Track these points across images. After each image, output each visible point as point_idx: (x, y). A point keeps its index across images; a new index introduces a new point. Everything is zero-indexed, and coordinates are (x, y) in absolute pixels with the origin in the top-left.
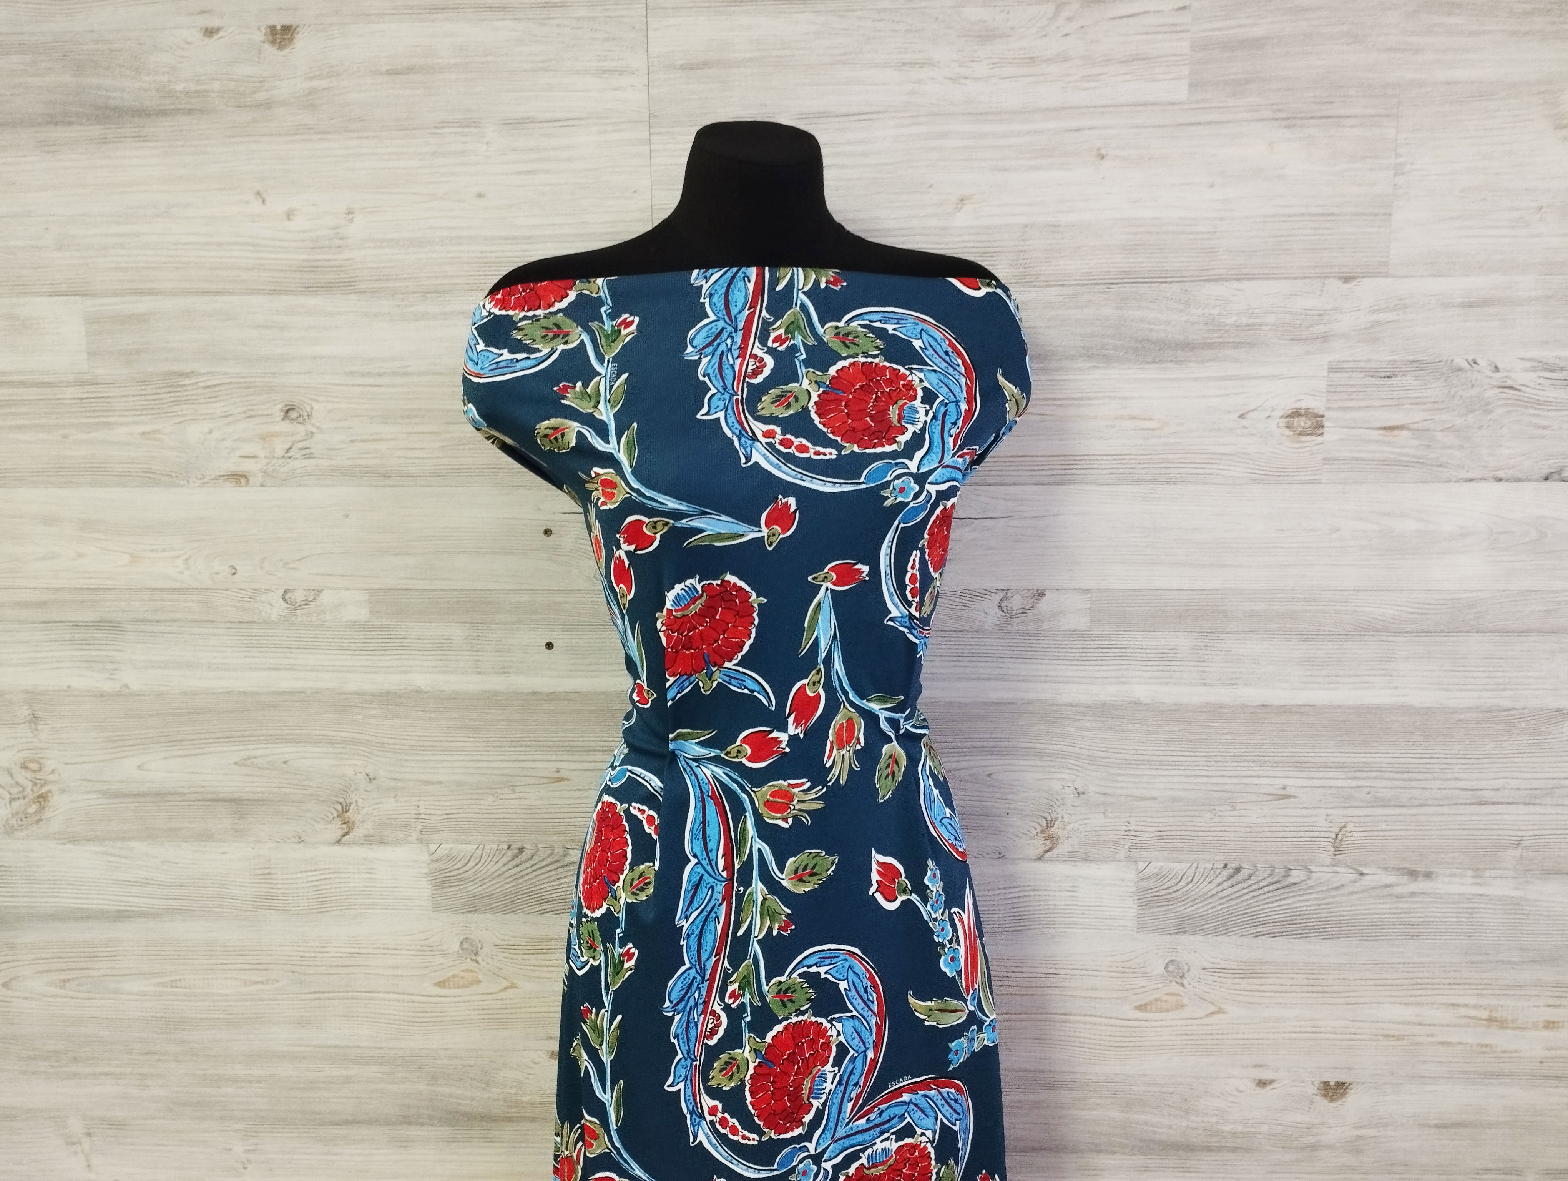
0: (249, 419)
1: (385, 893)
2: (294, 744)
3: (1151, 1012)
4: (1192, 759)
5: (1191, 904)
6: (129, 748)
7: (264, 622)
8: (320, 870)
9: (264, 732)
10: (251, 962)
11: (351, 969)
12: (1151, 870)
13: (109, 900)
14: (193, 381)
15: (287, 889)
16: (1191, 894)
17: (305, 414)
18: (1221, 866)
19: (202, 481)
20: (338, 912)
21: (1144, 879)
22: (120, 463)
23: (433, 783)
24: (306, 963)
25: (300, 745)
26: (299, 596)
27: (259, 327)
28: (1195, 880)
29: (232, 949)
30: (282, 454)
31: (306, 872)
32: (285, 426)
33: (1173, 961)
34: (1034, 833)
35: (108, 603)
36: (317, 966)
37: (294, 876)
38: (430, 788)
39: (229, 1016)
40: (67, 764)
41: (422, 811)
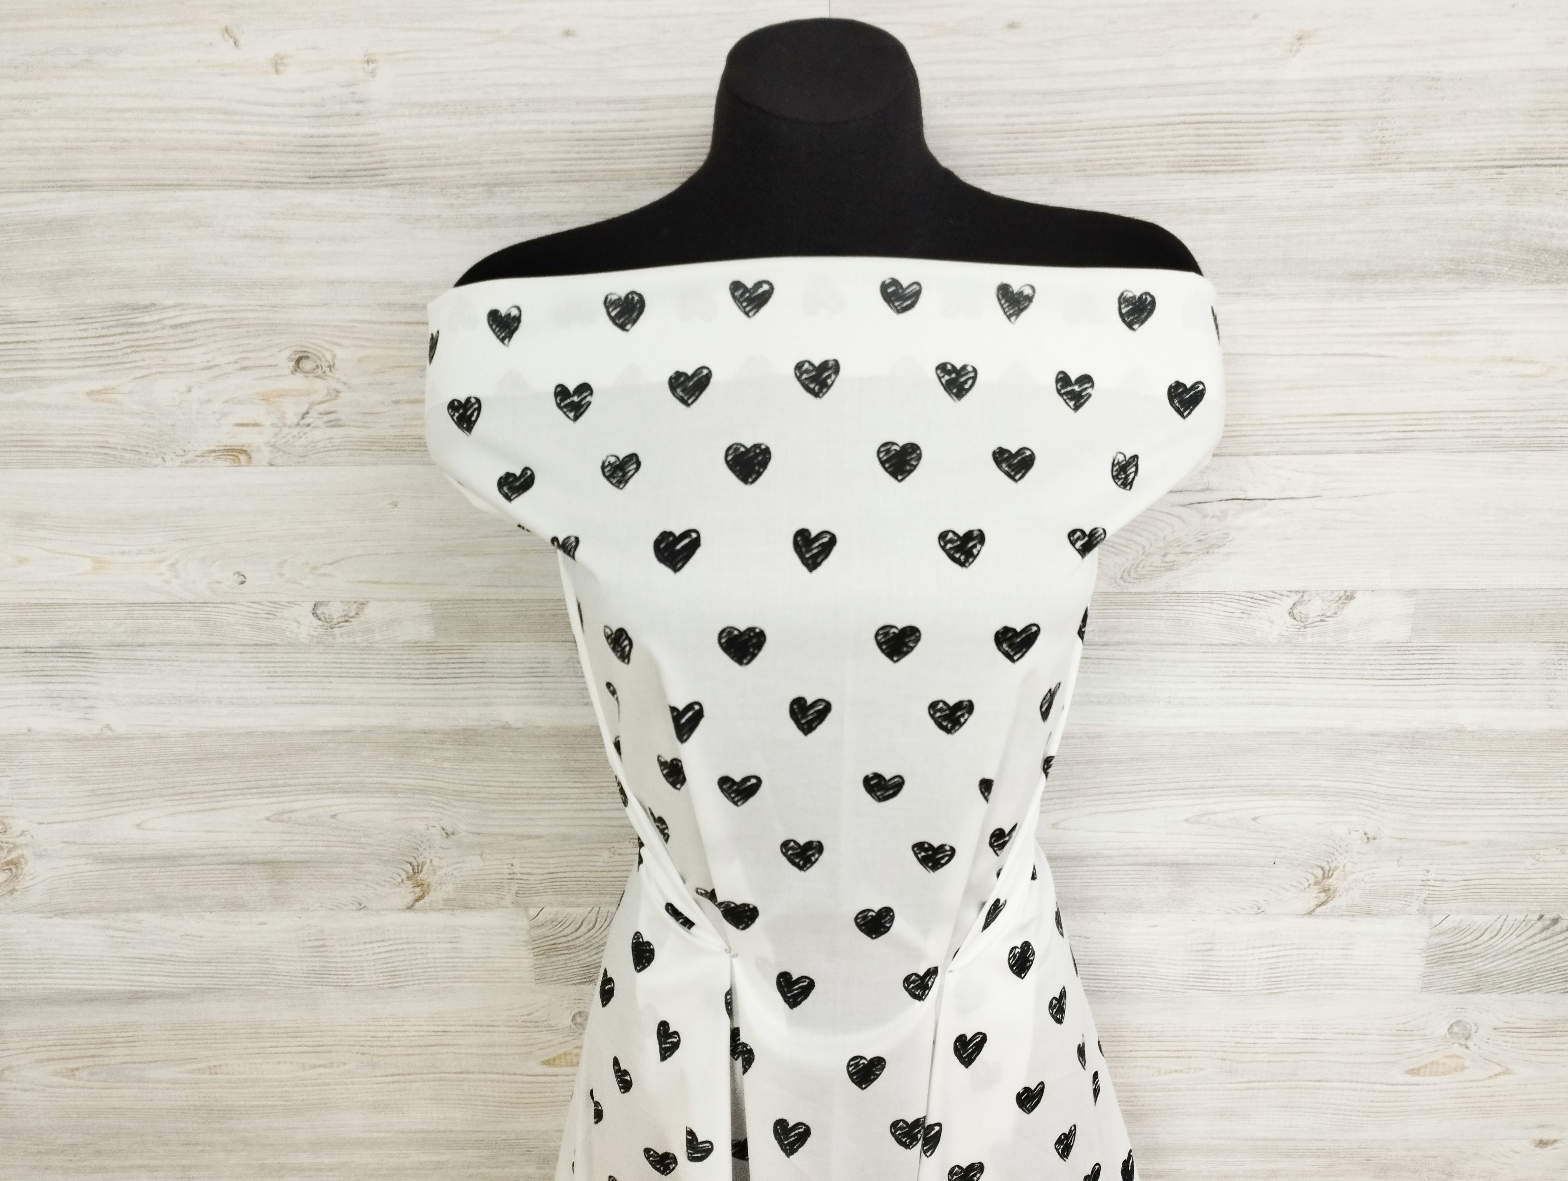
0: (244, 372)
1: (475, 965)
2: (343, 795)
3: (1425, 1075)
4: (1519, 796)
5: (1491, 960)
6: (121, 804)
7: (291, 644)
8: (389, 940)
9: (302, 781)
10: (308, 1043)
11: (436, 1049)
12: (1448, 924)
13: (118, 980)
14: (157, 317)
15: (348, 962)
16: (1492, 950)
17: (324, 364)
18: (1537, 917)
19: (183, 459)
20: (415, 987)
21: (1439, 934)
22: (63, 435)
23: (529, 837)
24: (378, 1043)
25: (352, 795)
26: (335, 610)
27: (246, 236)
28: (1502, 933)
29: (283, 1030)
30: (296, 421)
31: (371, 942)
32: (298, 382)
33: (1459, 1021)
34: (1306, 884)
35: (69, 623)
36: (392, 1046)
37: (356, 948)
38: (526, 843)
39: (286, 1103)
40: (40, 823)
41: (517, 870)
